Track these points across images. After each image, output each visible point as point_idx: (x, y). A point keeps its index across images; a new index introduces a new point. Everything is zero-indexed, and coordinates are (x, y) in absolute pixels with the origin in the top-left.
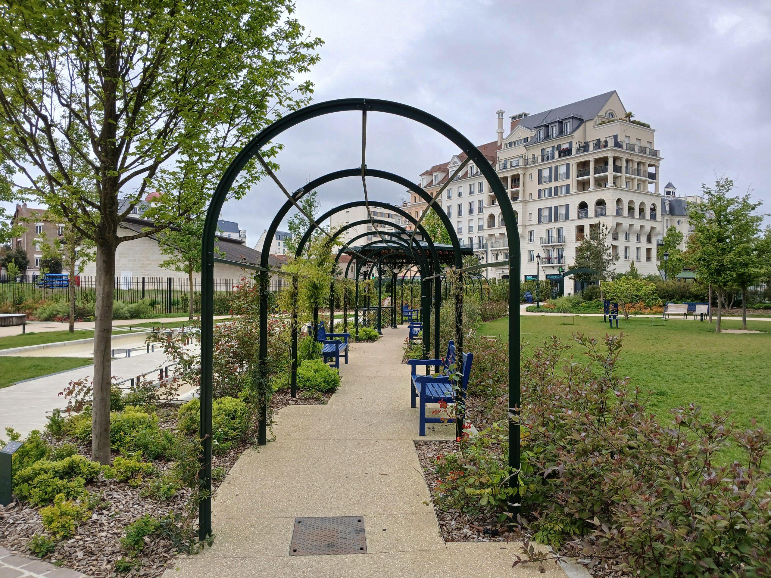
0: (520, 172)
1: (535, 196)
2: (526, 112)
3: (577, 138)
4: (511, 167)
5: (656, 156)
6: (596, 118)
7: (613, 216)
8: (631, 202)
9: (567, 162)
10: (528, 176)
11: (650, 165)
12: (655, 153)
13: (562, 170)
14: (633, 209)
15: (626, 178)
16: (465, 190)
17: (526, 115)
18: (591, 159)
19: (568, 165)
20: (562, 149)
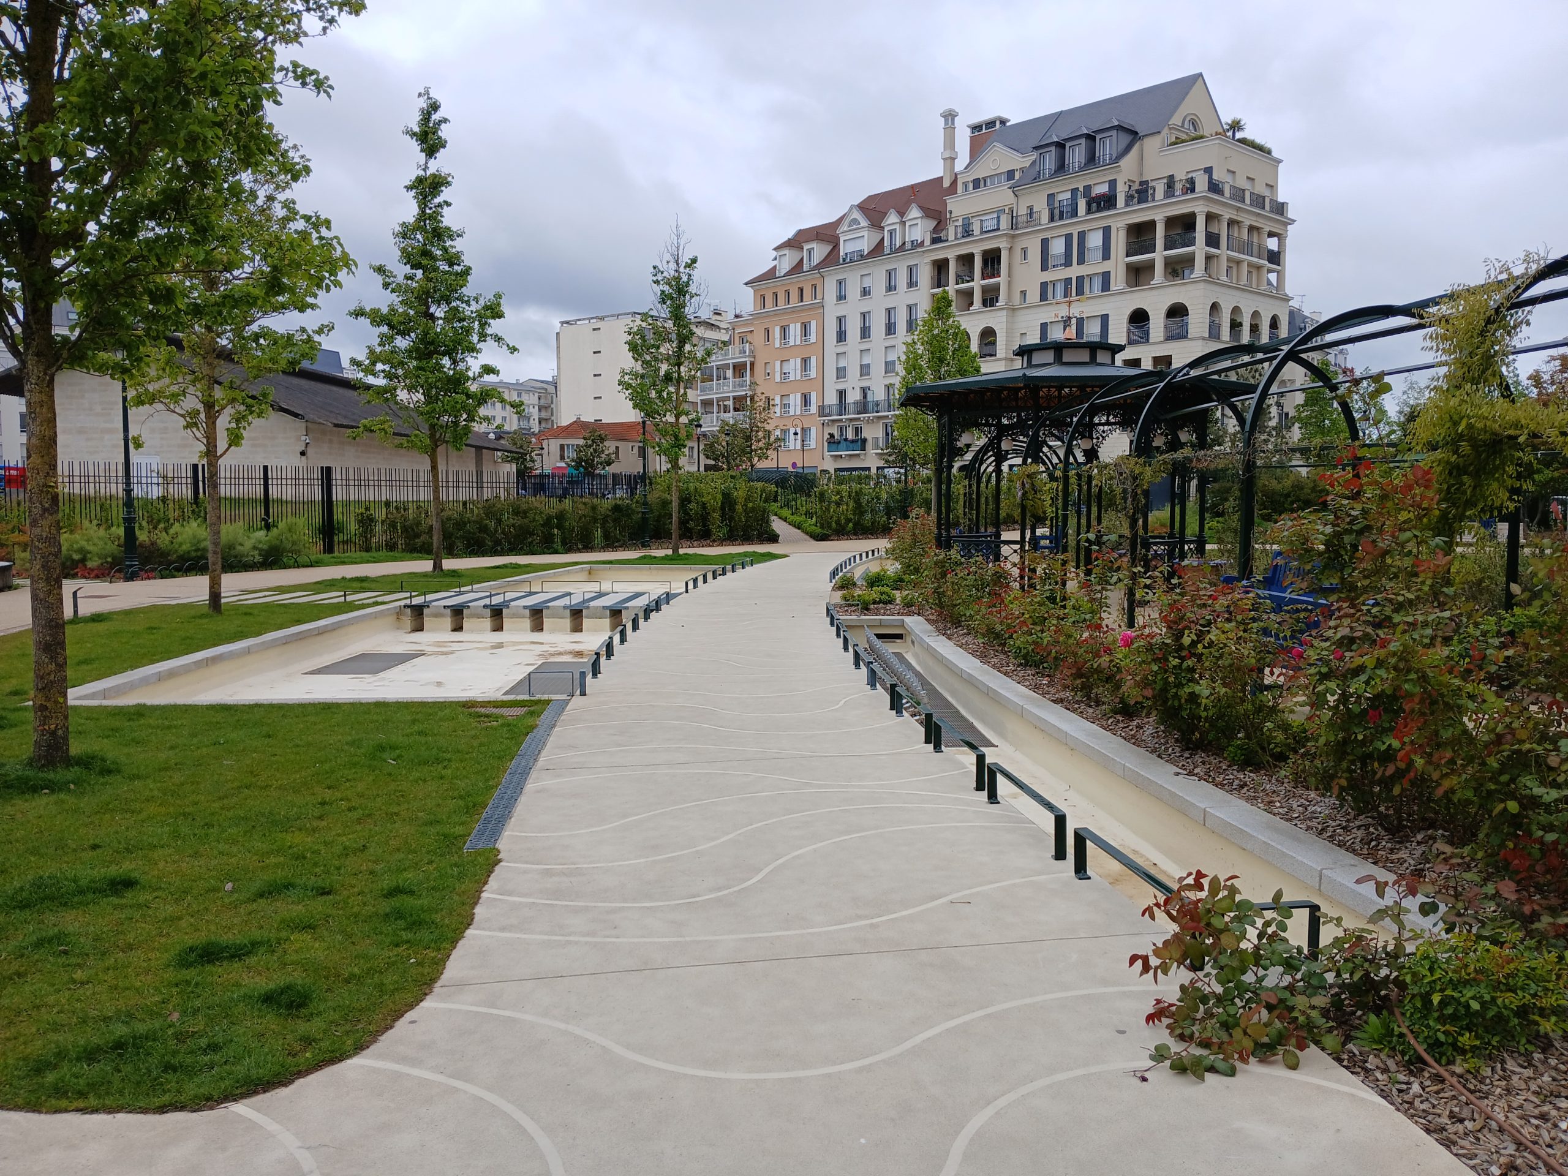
0: (1003, 244)
1: (1034, 296)
2: (1005, 115)
3: (1126, 171)
4: (982, 232)
5: (1282, 214)
6: (1165, 131)
7: (1204, 339)
8: (1236, 310)
9: (1105, 223)
10: (1018, 253)
11: (1271, 235)
12: (1280, 208)
13: (1095, 240)
14: (1241, 325)
15: (1229, 259)
16: (877, 280)
17: (1003, 122)
18: (1159, 217)
19: (1107, 231)
20: (1093, 195)
